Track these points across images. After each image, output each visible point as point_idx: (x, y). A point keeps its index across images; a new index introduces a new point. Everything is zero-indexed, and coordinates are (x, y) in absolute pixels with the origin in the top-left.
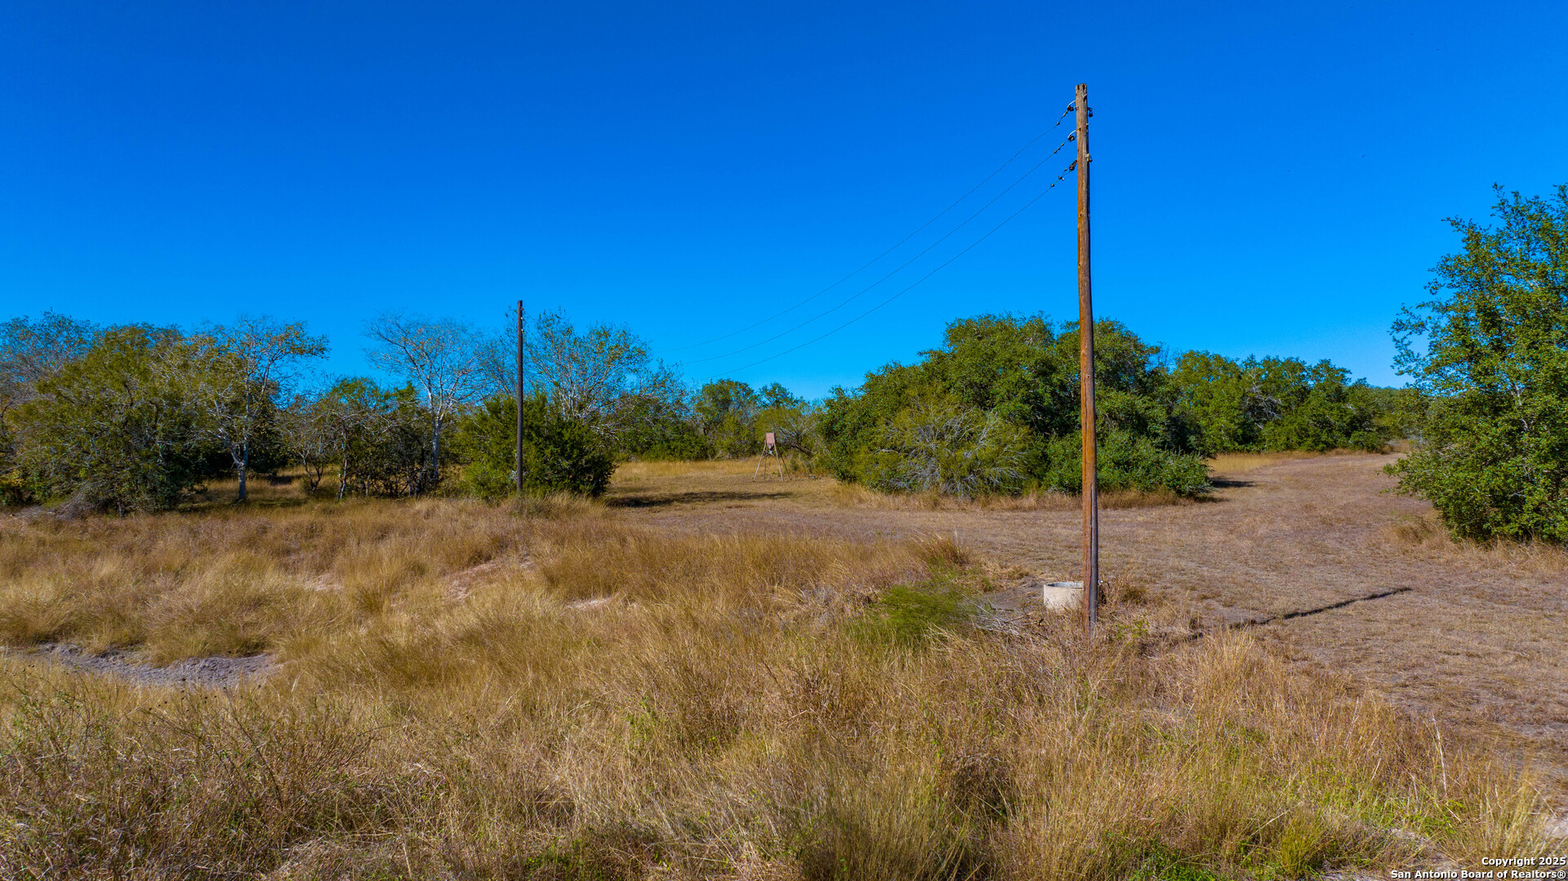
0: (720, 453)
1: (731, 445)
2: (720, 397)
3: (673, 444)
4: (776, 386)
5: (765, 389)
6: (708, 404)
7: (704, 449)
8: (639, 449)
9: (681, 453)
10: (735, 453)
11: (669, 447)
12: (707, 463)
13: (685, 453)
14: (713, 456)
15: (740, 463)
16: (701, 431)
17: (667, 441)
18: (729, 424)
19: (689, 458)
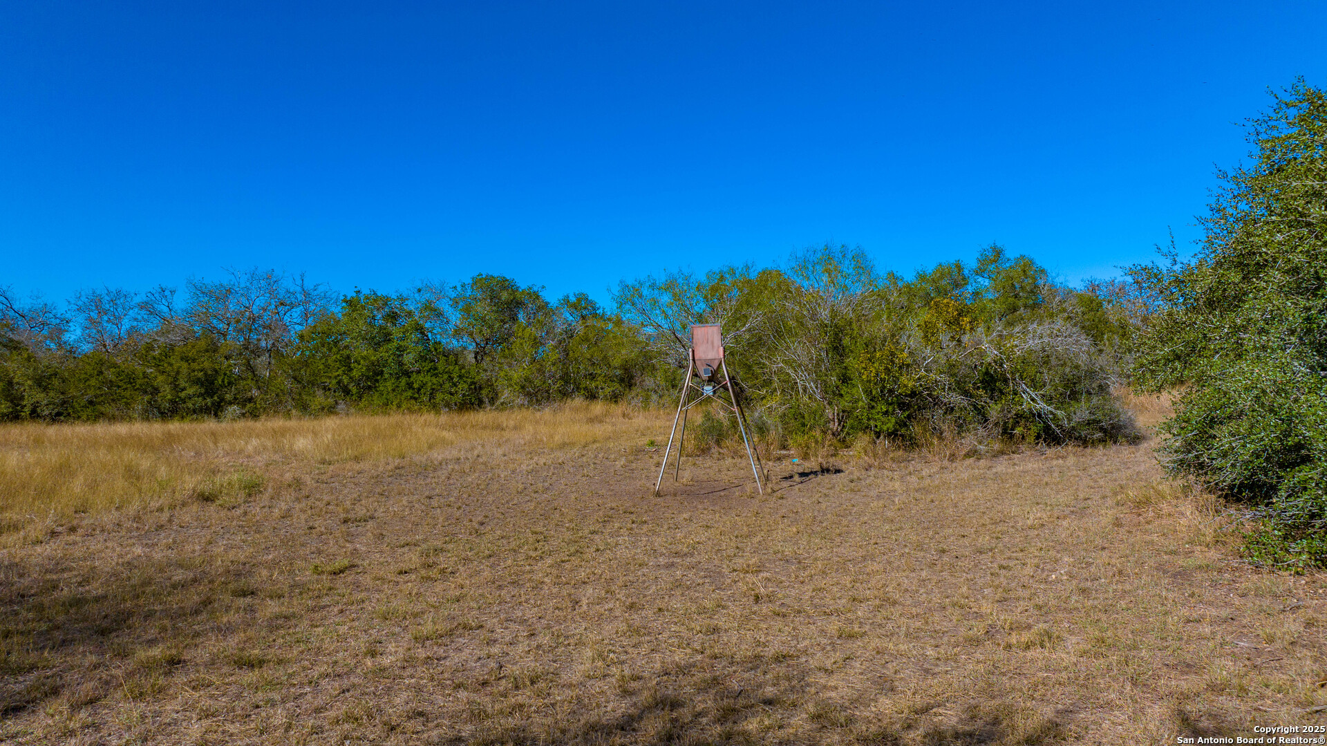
0: (505, 395)
1: (527, 379)
2: (505, 296)
3: (417, 380)
4: (582, 298)
5: (566, 301)
6: (482, 308)
7: (476, 388)
8: (354, 390)
9: (432, 396)
10: (536, 395)
11: (410, 386)
12: (482, 416)
13: (439, 396)
14: (492, 401)
15: (547, 413)
16: (471, 358)
17: (407, 374)
18: (521, 346)
19: (448, 405)
